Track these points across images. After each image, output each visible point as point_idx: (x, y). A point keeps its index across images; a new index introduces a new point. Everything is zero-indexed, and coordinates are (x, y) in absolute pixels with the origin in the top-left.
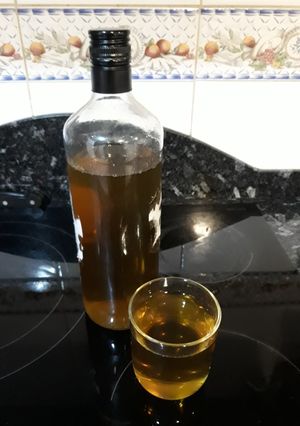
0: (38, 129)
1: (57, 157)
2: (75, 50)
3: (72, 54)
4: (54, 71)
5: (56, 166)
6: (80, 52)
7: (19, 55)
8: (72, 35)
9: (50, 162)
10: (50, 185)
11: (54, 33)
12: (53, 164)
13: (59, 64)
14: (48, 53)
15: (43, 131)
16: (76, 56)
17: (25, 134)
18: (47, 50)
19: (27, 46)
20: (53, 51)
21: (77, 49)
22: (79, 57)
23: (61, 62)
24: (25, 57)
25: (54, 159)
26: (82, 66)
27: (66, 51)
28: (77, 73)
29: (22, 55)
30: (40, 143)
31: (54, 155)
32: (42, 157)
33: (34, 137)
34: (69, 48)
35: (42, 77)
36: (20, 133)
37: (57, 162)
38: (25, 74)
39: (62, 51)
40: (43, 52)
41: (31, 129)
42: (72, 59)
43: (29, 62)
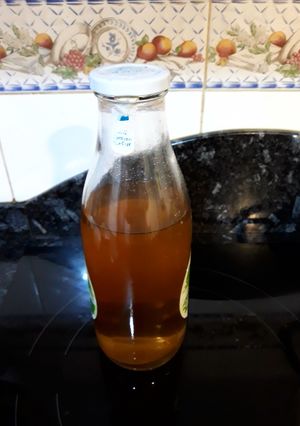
0: (208, 150)
1: (223, 183)
2: (275, 49)
3: (269, 56)
4: (241, 76)
5: (218, 193)
6: (281, 53)
7: (200, 56)
8: (276, 30)
9: (213, 189)
10: (206, 216)
11: (253, 27)
12: (215, 192)
13: (250, 68)
14: (239, 54)
15: (212, 153)
16: (273, 57)
17: (190, 156)
18: (238, 49)
19: (214, 44)
20: (246, 51)
21: (279, 49)
22: (278, 59)
23: (253, 65)
24: (208, 58)
25: (219, 186)
26: (277, 70)
27: (263, 51)
28: (270, 79)
29: (204, 56)
30: (206, 167)
31: (220, 181)
32: (204, 182)
33: (199, 160)
34: (267, 48)
35: (225, 84)
36: (183, 155)
37: (220, 190)
38: (203, 80)
39: (258, 51)
40: (232, 52)
41: (199, 150)
42: (268, 61)
43: (212, 65)
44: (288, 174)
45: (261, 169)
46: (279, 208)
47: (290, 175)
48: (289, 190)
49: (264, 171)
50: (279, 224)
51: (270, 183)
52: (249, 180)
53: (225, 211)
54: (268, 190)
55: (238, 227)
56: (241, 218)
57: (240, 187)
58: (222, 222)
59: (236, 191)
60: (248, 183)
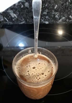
53: (58, 14)
54: (70, 8)
55: (61, 20)
56: (62, 17)
57: (62, 6)
58: (57, 18)
59: (61, 7)
60: (65, 5)
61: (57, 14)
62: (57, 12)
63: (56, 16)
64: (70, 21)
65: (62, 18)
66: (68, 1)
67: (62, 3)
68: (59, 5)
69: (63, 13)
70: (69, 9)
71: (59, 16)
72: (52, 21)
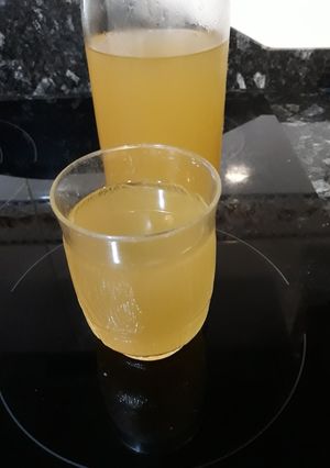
44: (66, 19)
45: (37, 14)
46: (73, 62)
47: (70, 21)
48: (76, 40)
49: (41, 16)
50: (80, 82)
51: (53, 31)
52: (30, 29)
53: (20, 68)
54: (53, 41)
55: (39, 87)
56: (38, 75)
57: (23, 36)
58: (20, 81)
59: (21, 42)
60: (30, 32)
61: (16, 66)
62: (12, 59)
63: (16, 74)
64: (75, 90)
65: (40, 80)
66: (38, 19)
67: (16, 25)
68: (8, 31)
69: (37, 62)
70: (54, 48)
71: (25, 76)
72: (9, 93)
